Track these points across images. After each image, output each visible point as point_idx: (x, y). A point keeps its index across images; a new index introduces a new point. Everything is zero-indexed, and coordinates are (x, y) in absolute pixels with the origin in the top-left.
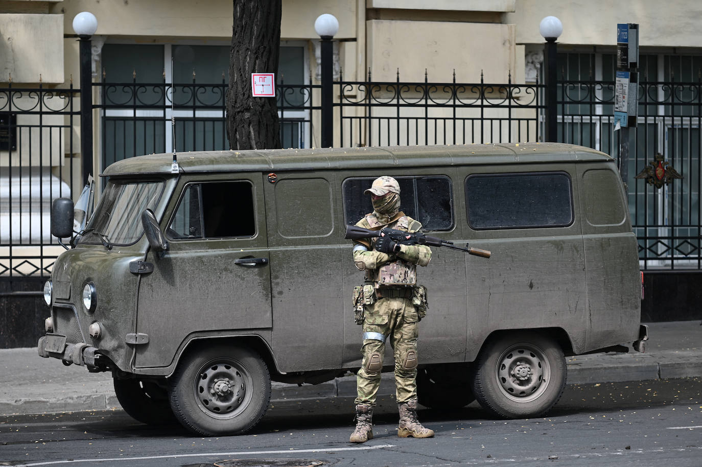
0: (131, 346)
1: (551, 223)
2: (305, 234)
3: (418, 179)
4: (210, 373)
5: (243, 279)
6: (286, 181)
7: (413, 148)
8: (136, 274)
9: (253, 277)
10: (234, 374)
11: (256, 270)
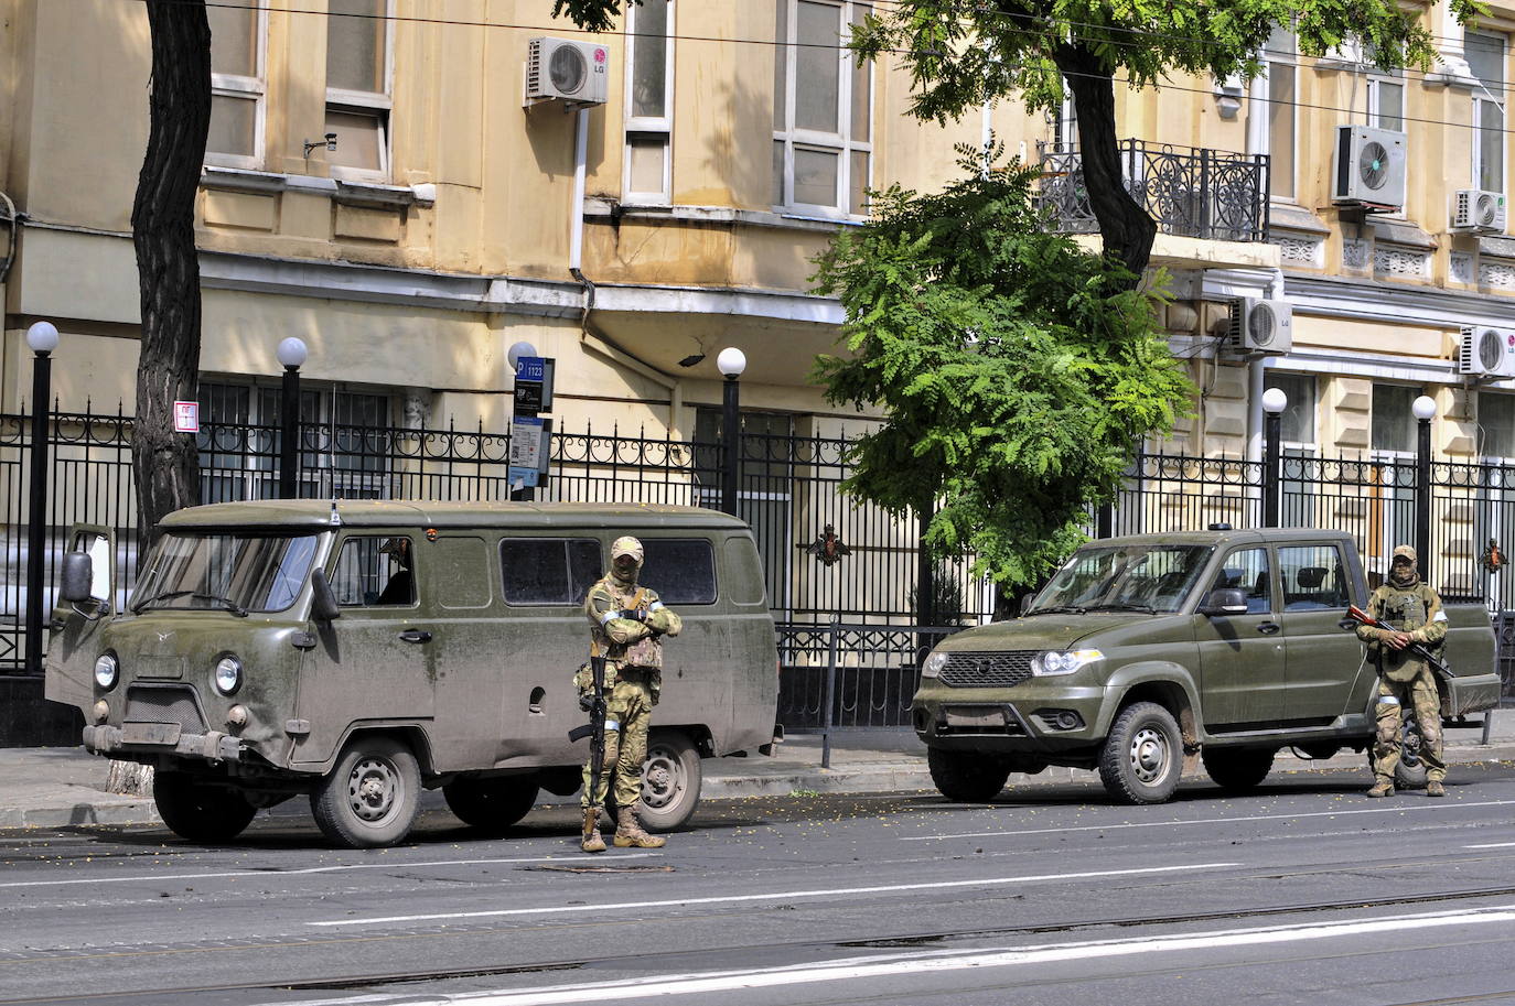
0: (291, 735)
1: (696, 600)
2: (463, 605)
3: (570, 542)
4: (362, 771)
5: (407, 656)
6: (444, 539)
7: (574, 504)
8: (300, 648)
9: (417, 653)
10: (385, 773)
11: (421, 646)
